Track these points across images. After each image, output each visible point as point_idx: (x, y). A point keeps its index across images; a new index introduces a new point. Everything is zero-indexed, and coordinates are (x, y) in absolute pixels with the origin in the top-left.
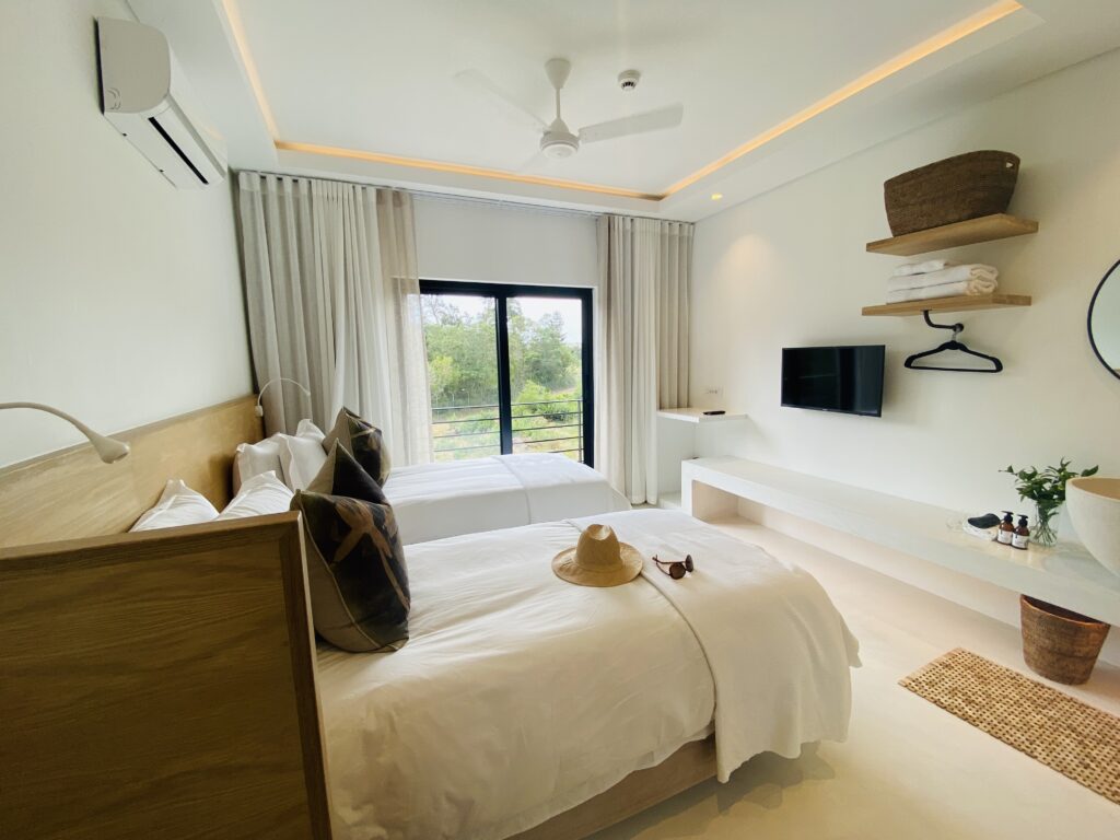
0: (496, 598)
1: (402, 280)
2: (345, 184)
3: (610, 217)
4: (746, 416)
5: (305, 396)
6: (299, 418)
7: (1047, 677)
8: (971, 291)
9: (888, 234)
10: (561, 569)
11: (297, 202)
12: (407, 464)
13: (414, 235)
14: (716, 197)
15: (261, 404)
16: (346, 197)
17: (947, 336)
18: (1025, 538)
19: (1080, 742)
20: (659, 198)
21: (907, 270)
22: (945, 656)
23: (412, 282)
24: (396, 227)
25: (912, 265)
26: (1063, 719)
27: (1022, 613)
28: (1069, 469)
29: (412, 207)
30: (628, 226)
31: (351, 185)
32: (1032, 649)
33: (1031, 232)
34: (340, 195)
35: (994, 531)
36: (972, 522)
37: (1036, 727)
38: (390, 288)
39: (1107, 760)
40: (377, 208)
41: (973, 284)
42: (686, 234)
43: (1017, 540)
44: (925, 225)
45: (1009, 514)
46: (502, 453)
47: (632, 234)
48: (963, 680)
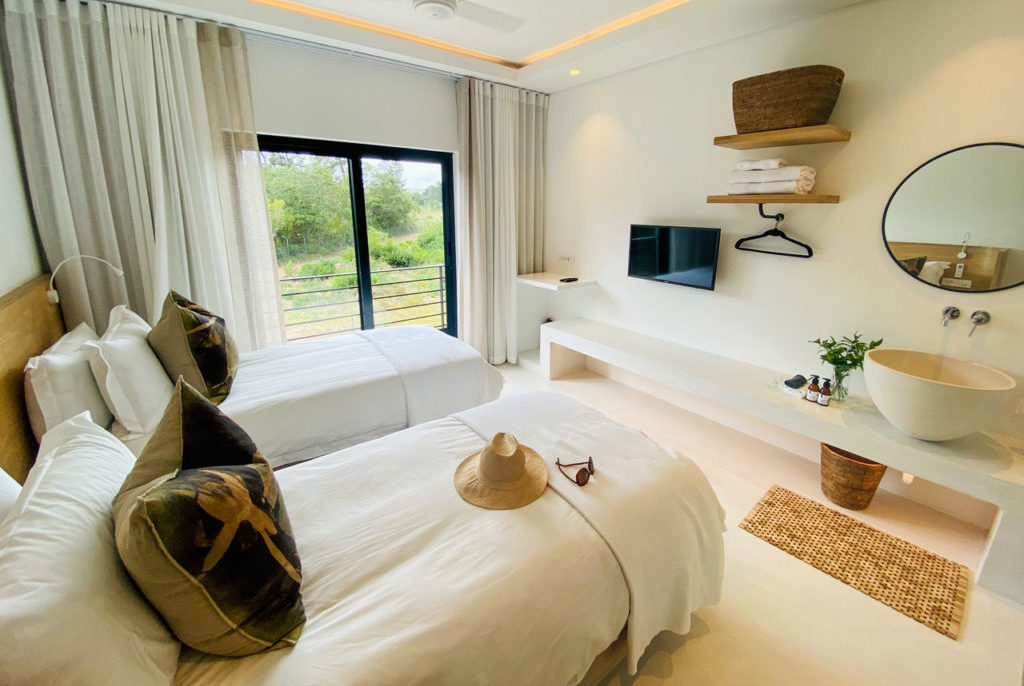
0: (402, 541)
1: (236, 134)
2: (154, 13)
3: (471, 80)
4: (596, 283)
5: (116, 276)
6: (110, 304)
7: (840, 505)
8: (798, 189)
9: (733, 131)
10: (467, 490)
11: (87, 31)
12: (254, 348)
13: (249, 82)
14: (575, 73)
15: (55, 287)
16: (155, 29)
17: (771, 224)
18: (828, 397)
19: (877, 564)
20: (518, 66)
21: (748, 166)
22: (767, 494)
23: (248, 136)
24: (224, 69)
25: (753, 161)
26: (860, 544)
27: (822, 455)
28: (860, 340)
29: (245, 49)
30: (488, 92)
31: (162, 15)
32: (830, 484)
33: (844, 140)
34: (148, 26)
35: (804, 390)
36: (788, 383)
37: (843, 554)
38: (220, 144)
39: (897, 578)
40: (199, 48)
41: (800, 184)
42: (541, 104)
43: (821, 398)
44: (766, 127)
45: (817, 377)
46: (363, 328)
47: (492, 100)
48: (784, 516)
